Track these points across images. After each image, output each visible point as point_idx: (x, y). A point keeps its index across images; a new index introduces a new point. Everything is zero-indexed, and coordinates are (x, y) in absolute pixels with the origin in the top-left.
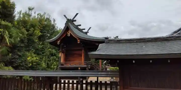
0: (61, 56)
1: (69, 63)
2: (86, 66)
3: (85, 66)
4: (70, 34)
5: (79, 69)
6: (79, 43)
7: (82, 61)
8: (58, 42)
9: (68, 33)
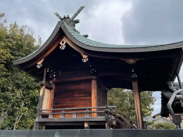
0: (43, 95)
1: (61, 111)
2: (105, 120)
3: (102, 118)
4: (66, 44)
5: (86, 125)
6: (85, 61)
7: (92, 107)
8: (38, 63)
9: (61, 43)
